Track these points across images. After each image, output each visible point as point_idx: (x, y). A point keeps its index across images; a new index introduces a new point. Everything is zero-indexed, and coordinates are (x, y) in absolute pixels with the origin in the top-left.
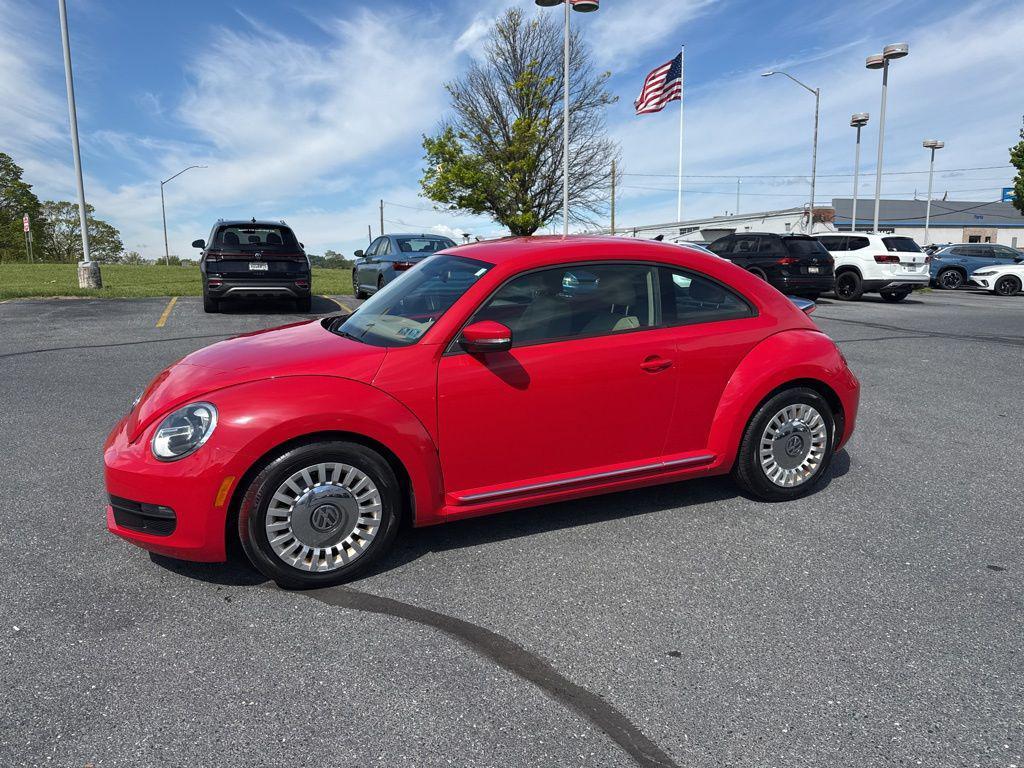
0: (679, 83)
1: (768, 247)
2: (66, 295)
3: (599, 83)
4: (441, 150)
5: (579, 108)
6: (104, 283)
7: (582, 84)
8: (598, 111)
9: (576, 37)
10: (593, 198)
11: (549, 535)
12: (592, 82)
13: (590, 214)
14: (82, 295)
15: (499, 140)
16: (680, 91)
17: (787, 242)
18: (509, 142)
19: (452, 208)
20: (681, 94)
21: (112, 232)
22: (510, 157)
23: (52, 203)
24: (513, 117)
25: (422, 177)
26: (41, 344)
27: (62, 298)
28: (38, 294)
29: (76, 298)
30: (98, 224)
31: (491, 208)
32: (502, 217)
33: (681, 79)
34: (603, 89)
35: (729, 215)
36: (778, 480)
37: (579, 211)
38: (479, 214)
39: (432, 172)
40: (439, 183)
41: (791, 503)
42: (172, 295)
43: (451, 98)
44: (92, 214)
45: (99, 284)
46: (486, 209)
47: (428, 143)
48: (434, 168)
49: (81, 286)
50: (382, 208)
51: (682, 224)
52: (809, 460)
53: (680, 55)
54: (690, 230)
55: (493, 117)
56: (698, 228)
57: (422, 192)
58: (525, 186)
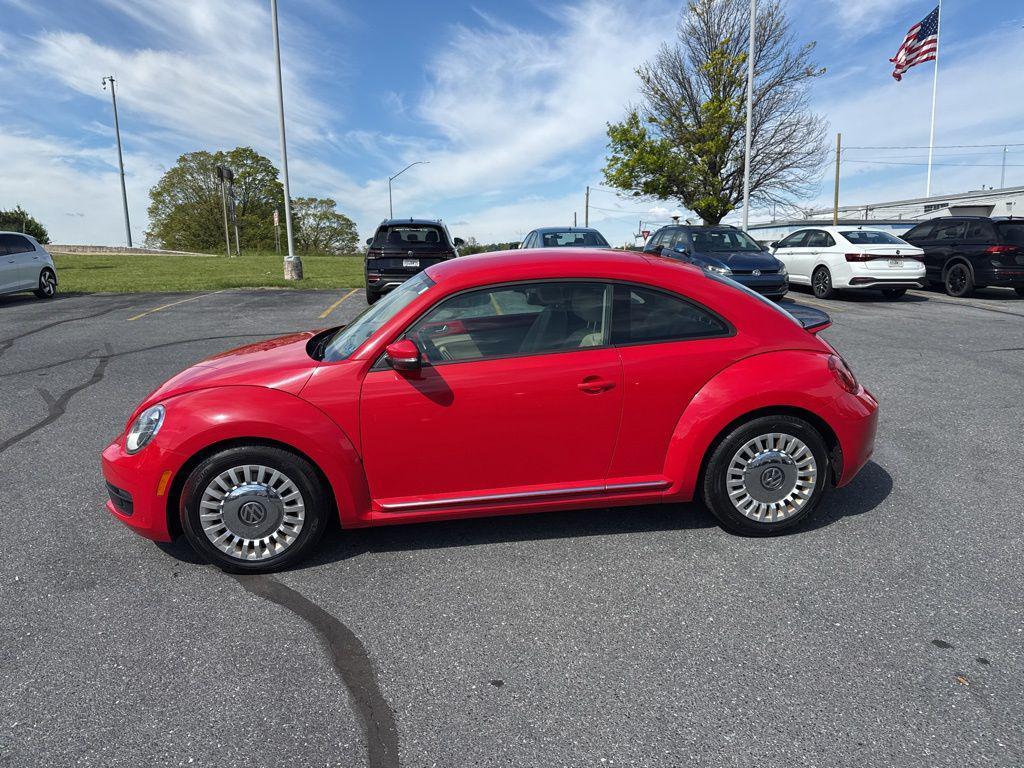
0: (935, 41)
1: (977, 232)
2: (272, 286)
3: (802, 55)
4: (626, 136)
5: (779, 83)
6: (305, 276)
7: (783, 56)
8: (799, 86)
9: (776, 7)
10: (792, 177)
11: (488, 547)
12: (795, 53)
13: (789, 196)
14: (284, 286)
15: (690, 122)
16: (934, 49)
17: (1000, 227)
18: (699, 123)
19: (637, 194)
20: (936, 54)
21: (350, 224)
22: (701, 139)
23: (302, 199)
24: (704, 96)
25: (605, 164)
26: (218, 332)
27: (267, 288)
28: (249, 285)
29: (277, 288)
30: (339, 217)
31: (677, 193)
32: (688, 201)
33: (937, 37)
34: (808, 61)
35: (987, 189)
36: (751, 513)
37: (777, 193)
38: (666, 199)
39: (615, 160)
40: (620, 172)
41: (767, 540)
42: (355, 287)
43: (641, 83)
44: (335, 208)
45: (300, 276)
46: (672, 193)
47: (613, 131)
48: (618, 155)
49: (286, 277)
50: (587, 196)
51: (927, 200)
52: (794, 496)
53: (937, 9)
54: (937, 207)
55: (684, 99)
56: (947, 204)
57: (605, 180)
58: (714, 168)
